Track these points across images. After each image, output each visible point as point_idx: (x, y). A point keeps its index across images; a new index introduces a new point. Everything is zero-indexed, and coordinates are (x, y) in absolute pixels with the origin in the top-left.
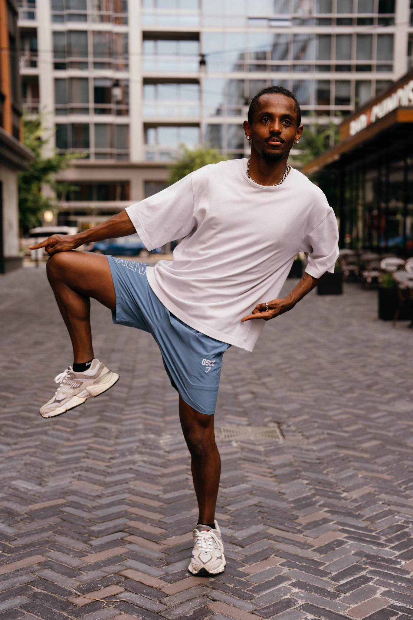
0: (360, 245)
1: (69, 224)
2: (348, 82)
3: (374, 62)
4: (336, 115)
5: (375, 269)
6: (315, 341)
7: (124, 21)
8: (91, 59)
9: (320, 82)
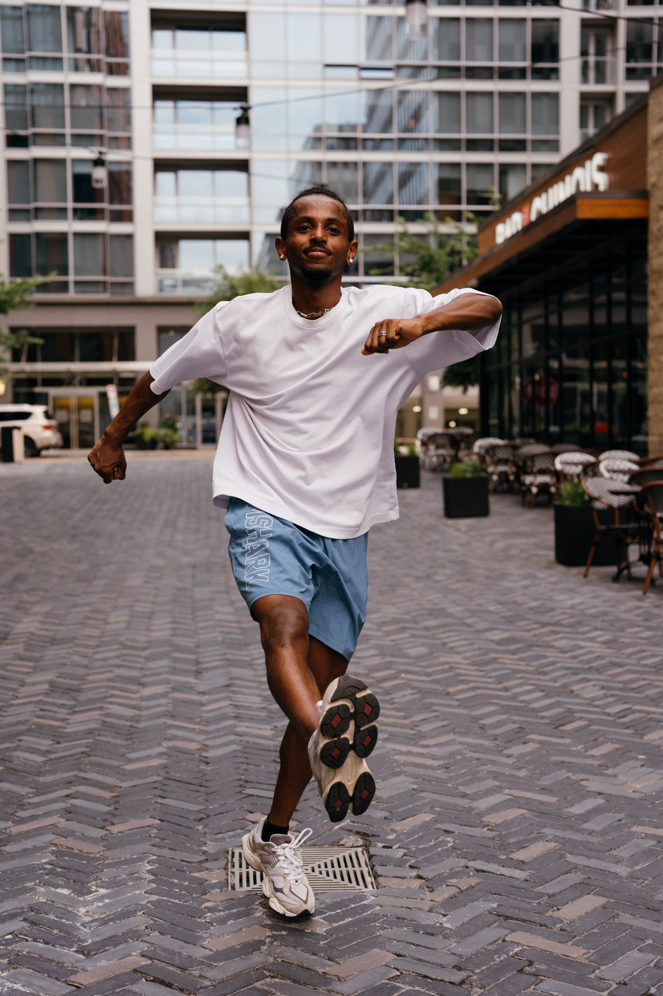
0: (516, 429)
1: (33, 399)
2: (489, 166)
3: (528, 136)
4: (469, 220)
5: (542, 472)
6: (443, 613)
7: (122, 70)
8: (68, 131)
9: (442, 165)
